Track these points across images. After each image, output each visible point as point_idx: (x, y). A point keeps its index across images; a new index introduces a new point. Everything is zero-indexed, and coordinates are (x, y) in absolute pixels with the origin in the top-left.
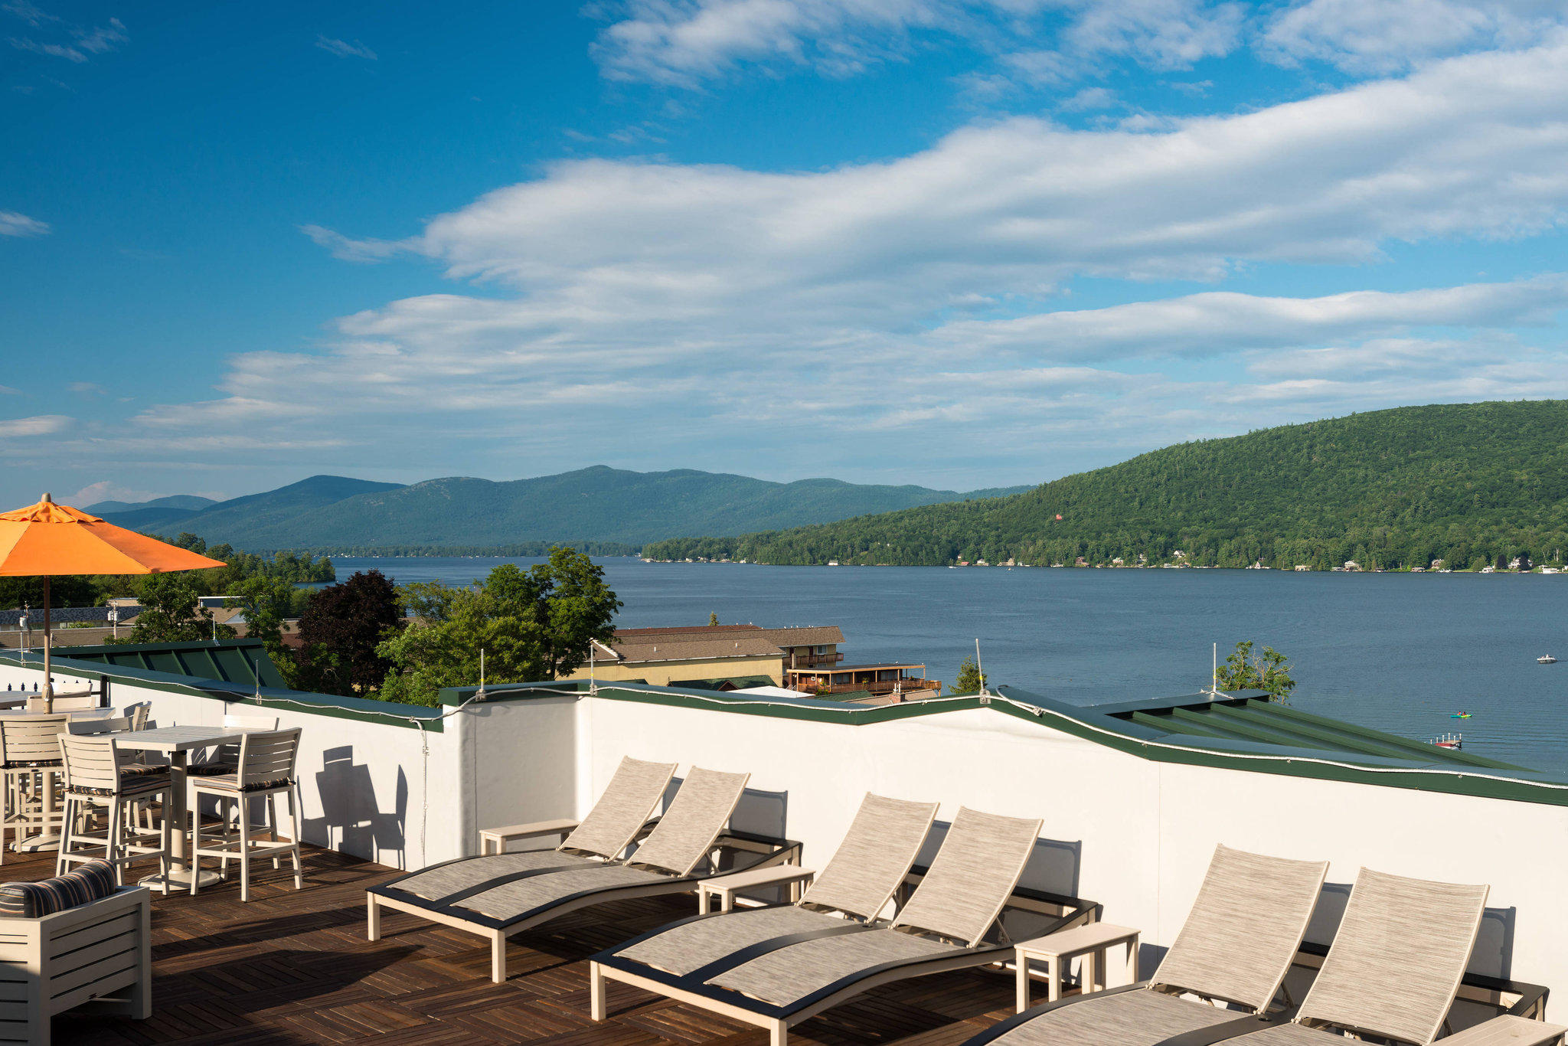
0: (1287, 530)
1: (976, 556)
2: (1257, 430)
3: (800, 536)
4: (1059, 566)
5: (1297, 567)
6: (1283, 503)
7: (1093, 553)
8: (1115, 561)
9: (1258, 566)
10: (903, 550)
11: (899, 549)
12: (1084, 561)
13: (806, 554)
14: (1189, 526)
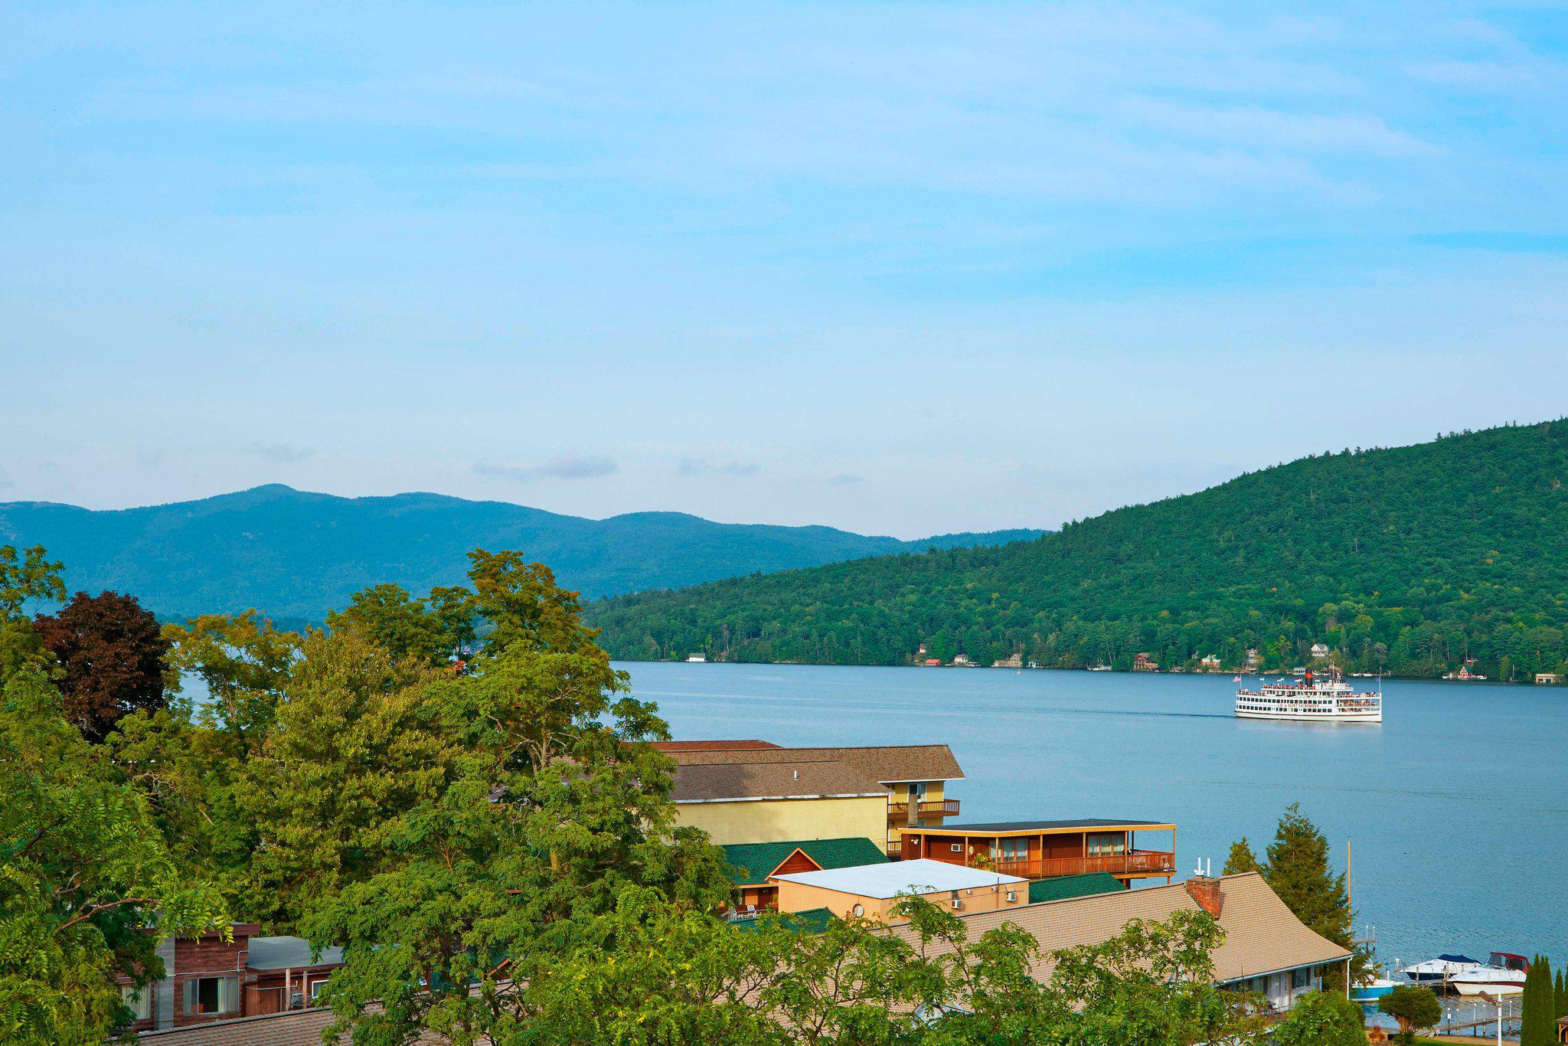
0: (1513, 609)
1: (953, 649)
2: (1452, 433)
3: (633, 610)
4: (1103, 668)
5: (1539, 676)
6: (1504, 563)
7: (1166, 646)
8: (1206, 661)
9: (1464, 674)
10: (821, 636)
11: (815, 634)
12: (1149, 660)
13: (649, 640)
14: (1336, 601)
